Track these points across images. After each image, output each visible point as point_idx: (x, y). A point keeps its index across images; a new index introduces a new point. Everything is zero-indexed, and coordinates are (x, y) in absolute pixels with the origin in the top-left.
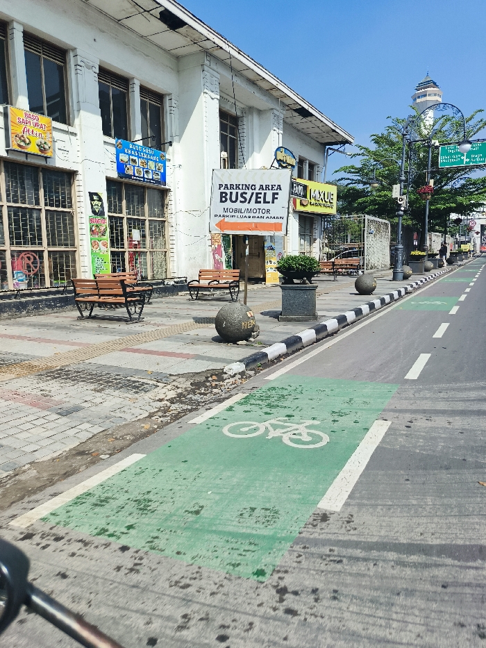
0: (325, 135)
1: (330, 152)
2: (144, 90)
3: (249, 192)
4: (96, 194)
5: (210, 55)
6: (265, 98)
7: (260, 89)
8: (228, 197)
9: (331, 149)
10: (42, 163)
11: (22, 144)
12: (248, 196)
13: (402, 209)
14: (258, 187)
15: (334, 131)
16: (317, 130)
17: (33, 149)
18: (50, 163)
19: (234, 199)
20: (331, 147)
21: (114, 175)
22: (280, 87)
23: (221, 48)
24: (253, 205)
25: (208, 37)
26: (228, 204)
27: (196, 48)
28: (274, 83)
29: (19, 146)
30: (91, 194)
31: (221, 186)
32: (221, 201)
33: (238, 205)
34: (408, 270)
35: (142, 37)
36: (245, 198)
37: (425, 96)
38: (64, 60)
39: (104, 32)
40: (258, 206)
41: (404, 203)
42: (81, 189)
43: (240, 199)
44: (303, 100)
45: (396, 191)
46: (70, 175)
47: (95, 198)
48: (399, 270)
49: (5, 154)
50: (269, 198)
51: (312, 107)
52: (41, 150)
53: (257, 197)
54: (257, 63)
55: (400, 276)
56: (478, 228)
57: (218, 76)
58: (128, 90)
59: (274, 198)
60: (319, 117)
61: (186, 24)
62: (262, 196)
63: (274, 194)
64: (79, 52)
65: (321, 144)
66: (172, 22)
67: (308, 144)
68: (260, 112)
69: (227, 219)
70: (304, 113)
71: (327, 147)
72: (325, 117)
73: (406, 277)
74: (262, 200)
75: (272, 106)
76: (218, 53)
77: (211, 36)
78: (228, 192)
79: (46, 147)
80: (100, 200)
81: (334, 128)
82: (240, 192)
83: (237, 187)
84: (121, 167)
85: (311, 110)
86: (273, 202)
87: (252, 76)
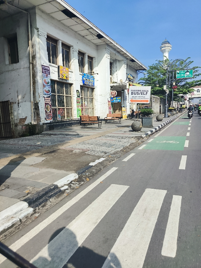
0: (138, 67)
1: (139, 73)
2: (89, 57)
3: (139, 92)
4: (78, 91)
5: (108, 45)
6: (122, 57)
7: (120, 54)
8: (133, 93)
9: (139, 72)
10: (66, 82)
11: (62, 76)
12: (139, 93)
13: (167, 93)
14: (142, 91)
15: (142, 66)
16: (136, 66)
17: (65, 78)
18: (67, 82)
19: (135, 94)
20: (139, 71)
21: (82, 84)
22: (127, 53)
23: (112, 43)
24: (140, 95)
25: (109, 40)
26: (134, 95)
27: (105, 43)
28: (125, 52)
29: (62, 77)
30: (77, 91)
31: (131, 90)
32: (132, 94)
33: (136, 95)
34: (169, 114)
35: (89, 40)
36: (138, 94)
37: (165, 47)
38: (69, 49)
39: (80, 40)
40: (142, 95)
41: (168, 92)
42: (74, 89)
43: (137, 94)
44: (133, 57)
45: (165, 87)
46: (71, 85)
47: (78, 92)
48: (166, 114)
49: (57, 80)
50: (145, 93)
51: (136, 59)
52: (66, 78)
53: (142, 93)
54: (121, 47)
55: (167, 116)
56: (188, 99)
57: (110, 51)
58: (84, 57)
59: (146, 94)
60: (137, 62)
61: (104, 37)
62: (143, 93)
63: (146, 93)
64: (74, 47)
65: (136, 70)
66: (100, 36)
67: (132, 70)
68: (119, 61)
69: (133, 99)
70: (133, 61)
71: (138, 71)
72: (139, 62)
73: (168, 117)
74: (143, 94)
75: (123, 59)
76: (111, 45)
77: (110, 40)
78: (134, 92)
79: (67, 77)
80: (79, 92)
81: (141, 65)
82: (137, 92)
83: (136, 91)
84: (83, 81)
85: (135, 60)
86: (146, 95)
87: (118, 50)
